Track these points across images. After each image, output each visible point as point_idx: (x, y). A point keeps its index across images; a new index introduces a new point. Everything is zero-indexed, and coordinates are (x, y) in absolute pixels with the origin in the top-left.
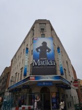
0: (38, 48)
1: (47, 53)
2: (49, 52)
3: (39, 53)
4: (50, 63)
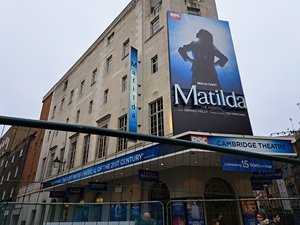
1: (218, 67)
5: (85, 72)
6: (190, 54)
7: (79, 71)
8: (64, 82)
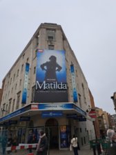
3: (45, 71)
4: (60, 86)
5: (15, 71)
6: (45, 67)
7: (14, 69)
8: (9, 74)
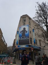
0: (21, 31)
2: (26, 33)
3: (22, 34)
